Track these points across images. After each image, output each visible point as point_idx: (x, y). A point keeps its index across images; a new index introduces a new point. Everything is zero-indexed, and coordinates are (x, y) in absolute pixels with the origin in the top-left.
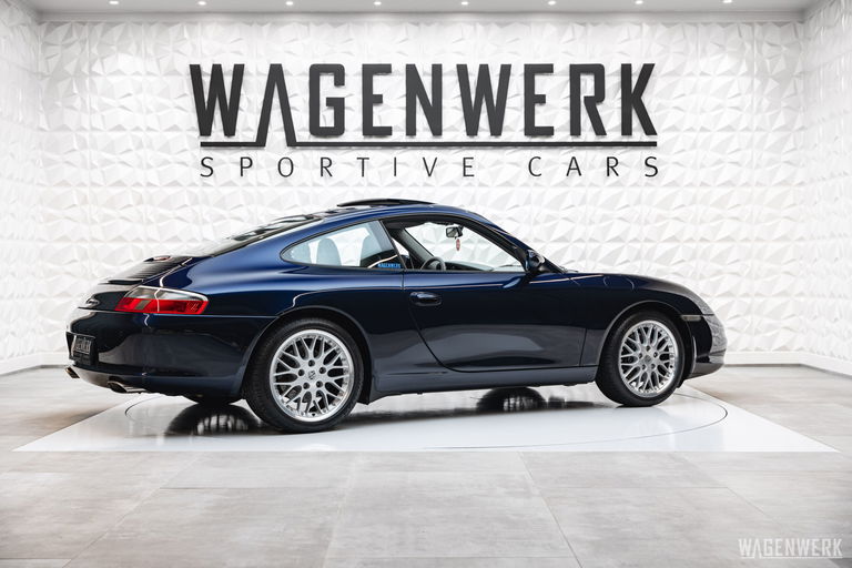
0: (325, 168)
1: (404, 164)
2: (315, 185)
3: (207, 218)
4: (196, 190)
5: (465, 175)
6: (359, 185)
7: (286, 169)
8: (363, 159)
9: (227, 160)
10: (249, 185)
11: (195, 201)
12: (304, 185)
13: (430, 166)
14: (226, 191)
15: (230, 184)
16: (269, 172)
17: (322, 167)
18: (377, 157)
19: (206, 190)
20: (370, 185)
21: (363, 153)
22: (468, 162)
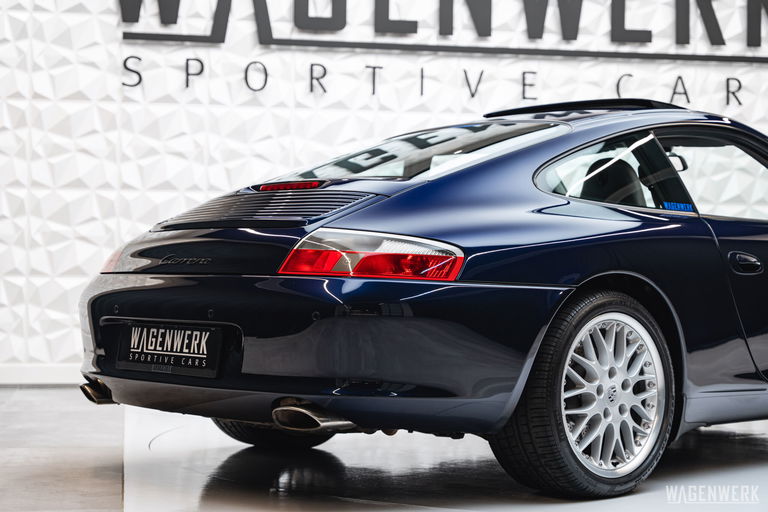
0: (316, 80)
1: (434, 78)
2: (299, 105)
3: (129, 152)
4: (111, 107)
5: (524, 98)
6: (366, 108)
7: (256, 79)
8: (374, 68)
9: (162, 62)
10: (196, 101)
11: (110, 124)
12: (282, 105)
13: (473, 82)
14: (162, 110)
15: (168, 99)
16: (229, 84)
17: (312, 78)
18: (394, 65)
19: (129, 108)
20: (383, 108)
21: (373, 59)
22: (529, 79)
